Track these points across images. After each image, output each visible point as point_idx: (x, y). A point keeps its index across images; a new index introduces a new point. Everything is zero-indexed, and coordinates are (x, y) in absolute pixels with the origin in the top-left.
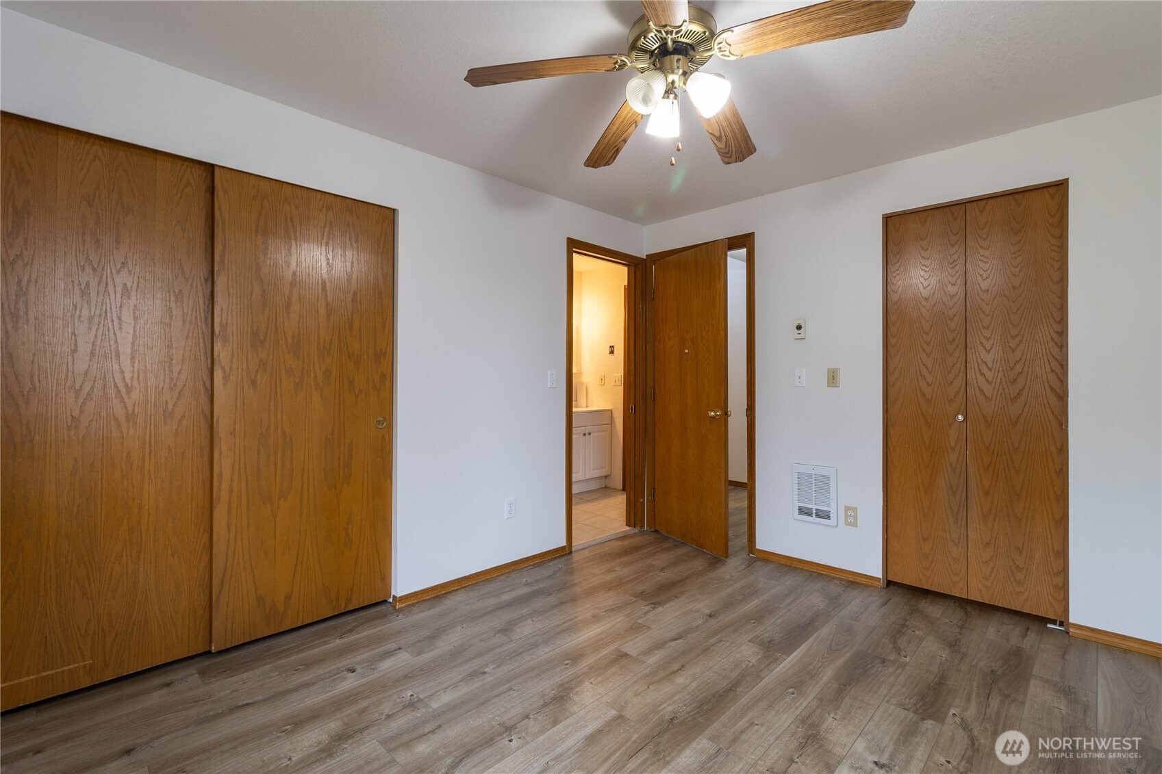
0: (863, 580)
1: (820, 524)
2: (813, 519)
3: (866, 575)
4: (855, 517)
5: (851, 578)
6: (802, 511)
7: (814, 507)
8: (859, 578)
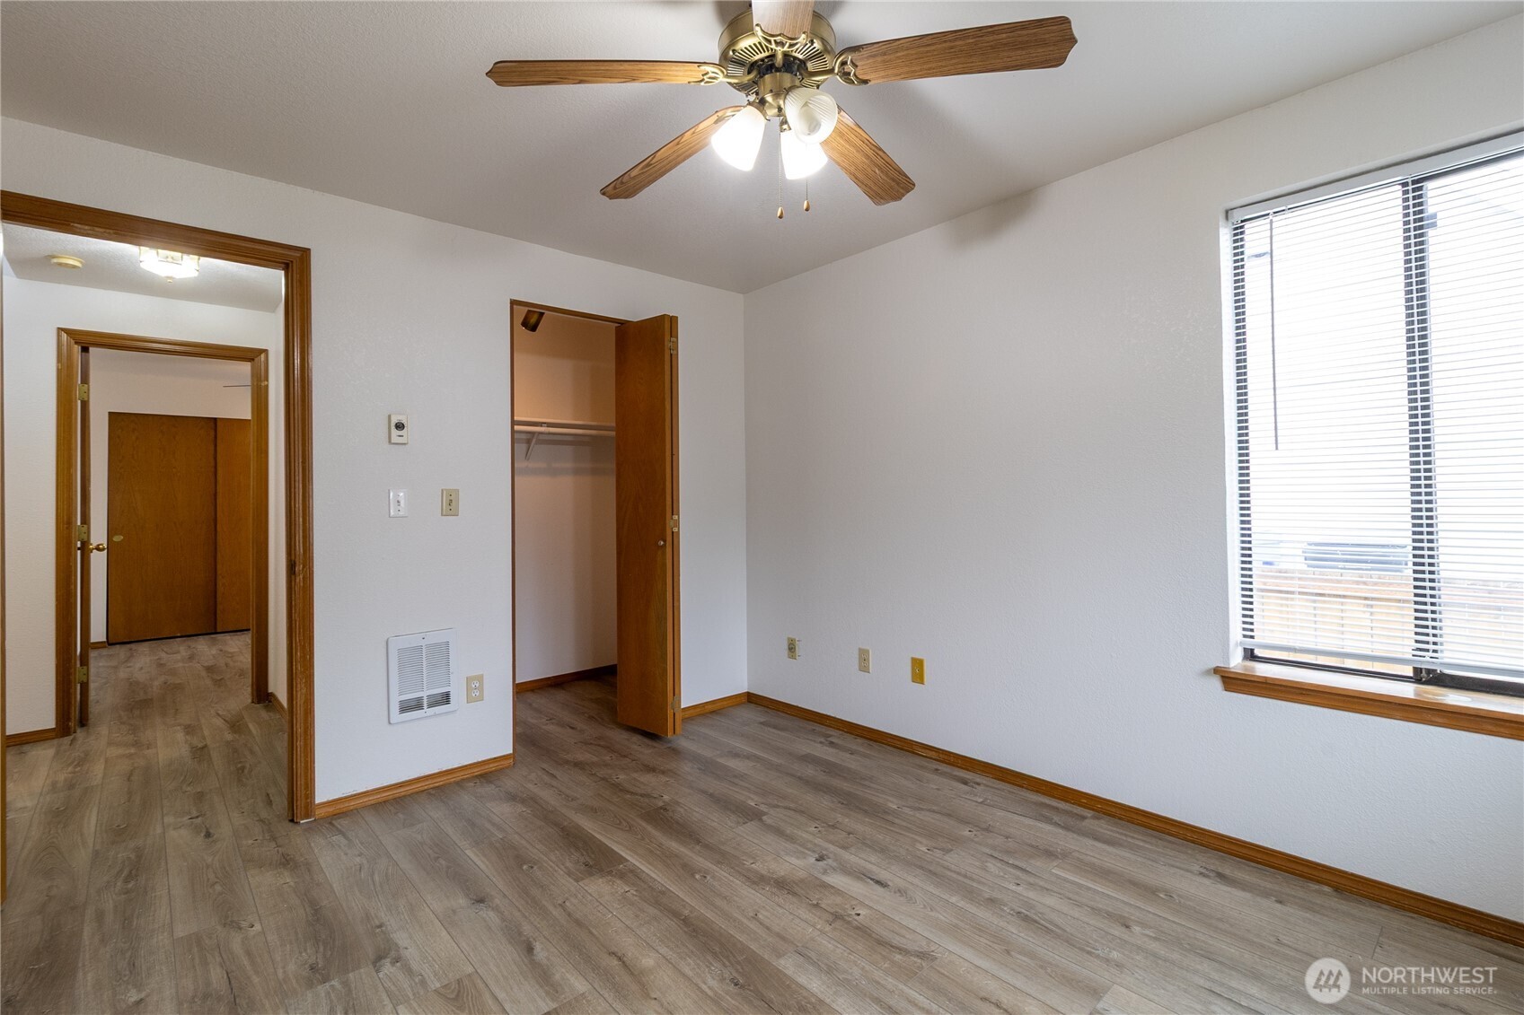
0: (492, 767)
1: (435, 715)
2: (427, 711)
3: (495, 758)
4: (481, 689)
5: (477, 771)
6: (406, 707)
7: (424, 694)
8: (487, 767)
